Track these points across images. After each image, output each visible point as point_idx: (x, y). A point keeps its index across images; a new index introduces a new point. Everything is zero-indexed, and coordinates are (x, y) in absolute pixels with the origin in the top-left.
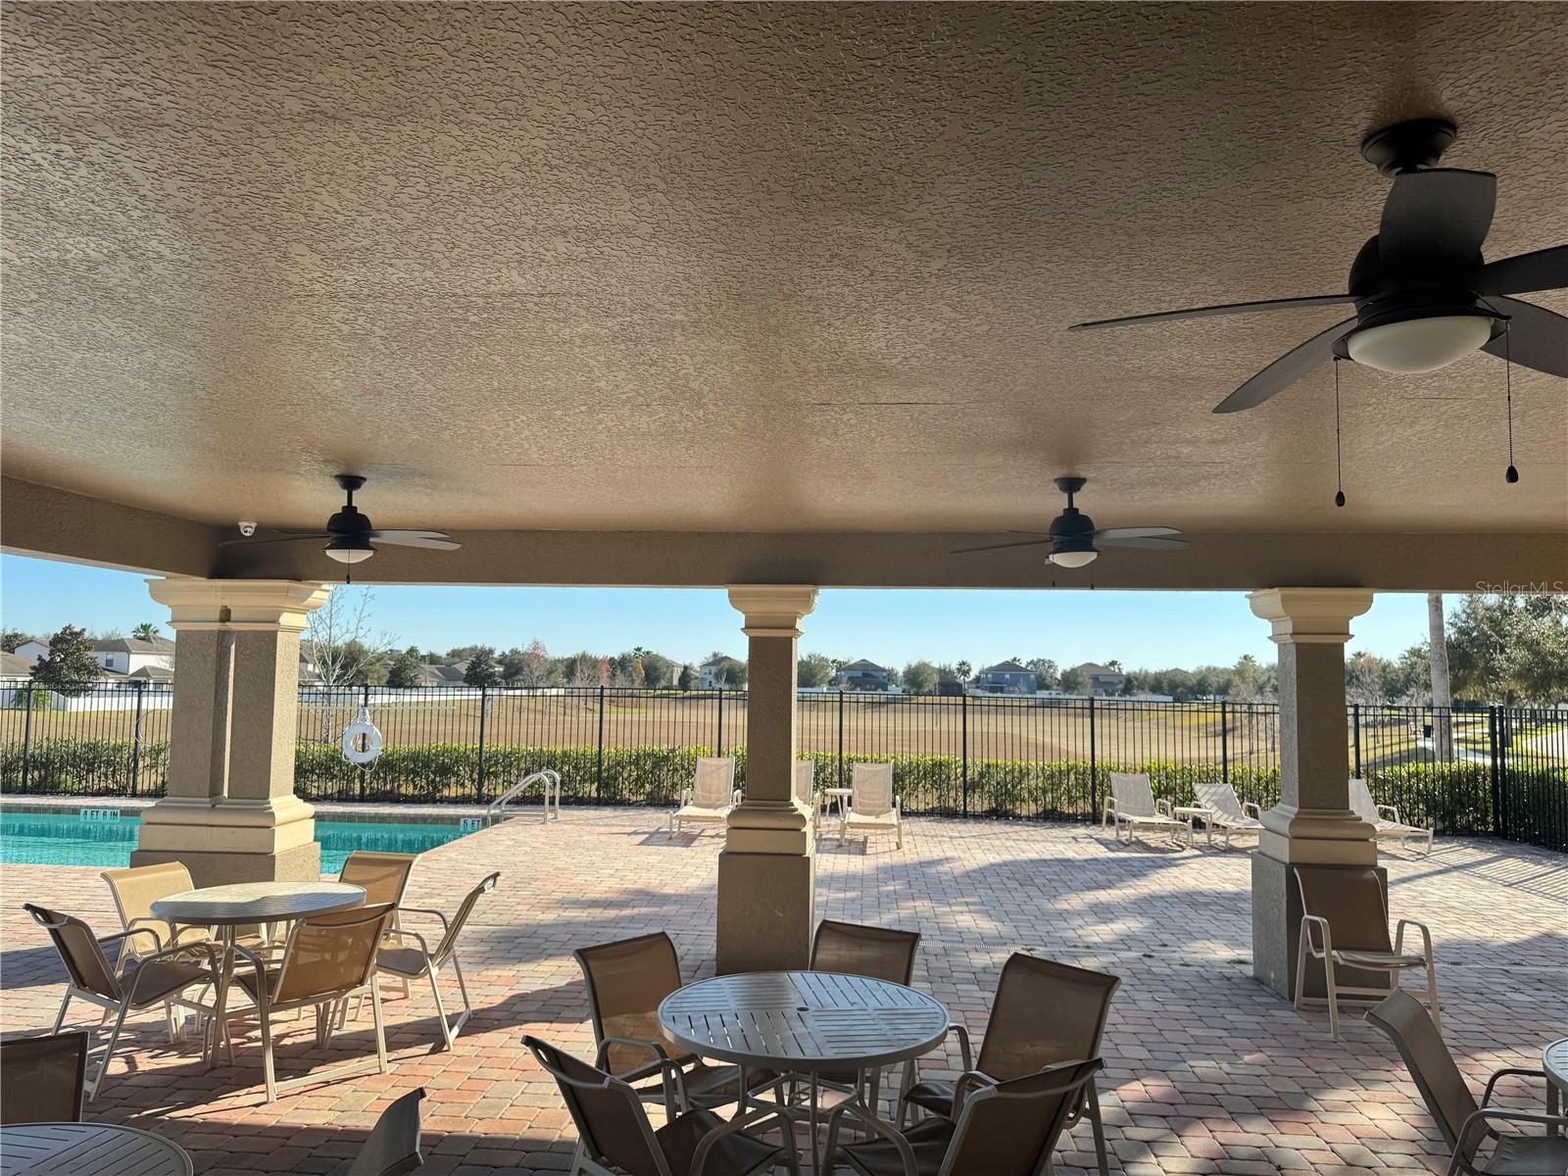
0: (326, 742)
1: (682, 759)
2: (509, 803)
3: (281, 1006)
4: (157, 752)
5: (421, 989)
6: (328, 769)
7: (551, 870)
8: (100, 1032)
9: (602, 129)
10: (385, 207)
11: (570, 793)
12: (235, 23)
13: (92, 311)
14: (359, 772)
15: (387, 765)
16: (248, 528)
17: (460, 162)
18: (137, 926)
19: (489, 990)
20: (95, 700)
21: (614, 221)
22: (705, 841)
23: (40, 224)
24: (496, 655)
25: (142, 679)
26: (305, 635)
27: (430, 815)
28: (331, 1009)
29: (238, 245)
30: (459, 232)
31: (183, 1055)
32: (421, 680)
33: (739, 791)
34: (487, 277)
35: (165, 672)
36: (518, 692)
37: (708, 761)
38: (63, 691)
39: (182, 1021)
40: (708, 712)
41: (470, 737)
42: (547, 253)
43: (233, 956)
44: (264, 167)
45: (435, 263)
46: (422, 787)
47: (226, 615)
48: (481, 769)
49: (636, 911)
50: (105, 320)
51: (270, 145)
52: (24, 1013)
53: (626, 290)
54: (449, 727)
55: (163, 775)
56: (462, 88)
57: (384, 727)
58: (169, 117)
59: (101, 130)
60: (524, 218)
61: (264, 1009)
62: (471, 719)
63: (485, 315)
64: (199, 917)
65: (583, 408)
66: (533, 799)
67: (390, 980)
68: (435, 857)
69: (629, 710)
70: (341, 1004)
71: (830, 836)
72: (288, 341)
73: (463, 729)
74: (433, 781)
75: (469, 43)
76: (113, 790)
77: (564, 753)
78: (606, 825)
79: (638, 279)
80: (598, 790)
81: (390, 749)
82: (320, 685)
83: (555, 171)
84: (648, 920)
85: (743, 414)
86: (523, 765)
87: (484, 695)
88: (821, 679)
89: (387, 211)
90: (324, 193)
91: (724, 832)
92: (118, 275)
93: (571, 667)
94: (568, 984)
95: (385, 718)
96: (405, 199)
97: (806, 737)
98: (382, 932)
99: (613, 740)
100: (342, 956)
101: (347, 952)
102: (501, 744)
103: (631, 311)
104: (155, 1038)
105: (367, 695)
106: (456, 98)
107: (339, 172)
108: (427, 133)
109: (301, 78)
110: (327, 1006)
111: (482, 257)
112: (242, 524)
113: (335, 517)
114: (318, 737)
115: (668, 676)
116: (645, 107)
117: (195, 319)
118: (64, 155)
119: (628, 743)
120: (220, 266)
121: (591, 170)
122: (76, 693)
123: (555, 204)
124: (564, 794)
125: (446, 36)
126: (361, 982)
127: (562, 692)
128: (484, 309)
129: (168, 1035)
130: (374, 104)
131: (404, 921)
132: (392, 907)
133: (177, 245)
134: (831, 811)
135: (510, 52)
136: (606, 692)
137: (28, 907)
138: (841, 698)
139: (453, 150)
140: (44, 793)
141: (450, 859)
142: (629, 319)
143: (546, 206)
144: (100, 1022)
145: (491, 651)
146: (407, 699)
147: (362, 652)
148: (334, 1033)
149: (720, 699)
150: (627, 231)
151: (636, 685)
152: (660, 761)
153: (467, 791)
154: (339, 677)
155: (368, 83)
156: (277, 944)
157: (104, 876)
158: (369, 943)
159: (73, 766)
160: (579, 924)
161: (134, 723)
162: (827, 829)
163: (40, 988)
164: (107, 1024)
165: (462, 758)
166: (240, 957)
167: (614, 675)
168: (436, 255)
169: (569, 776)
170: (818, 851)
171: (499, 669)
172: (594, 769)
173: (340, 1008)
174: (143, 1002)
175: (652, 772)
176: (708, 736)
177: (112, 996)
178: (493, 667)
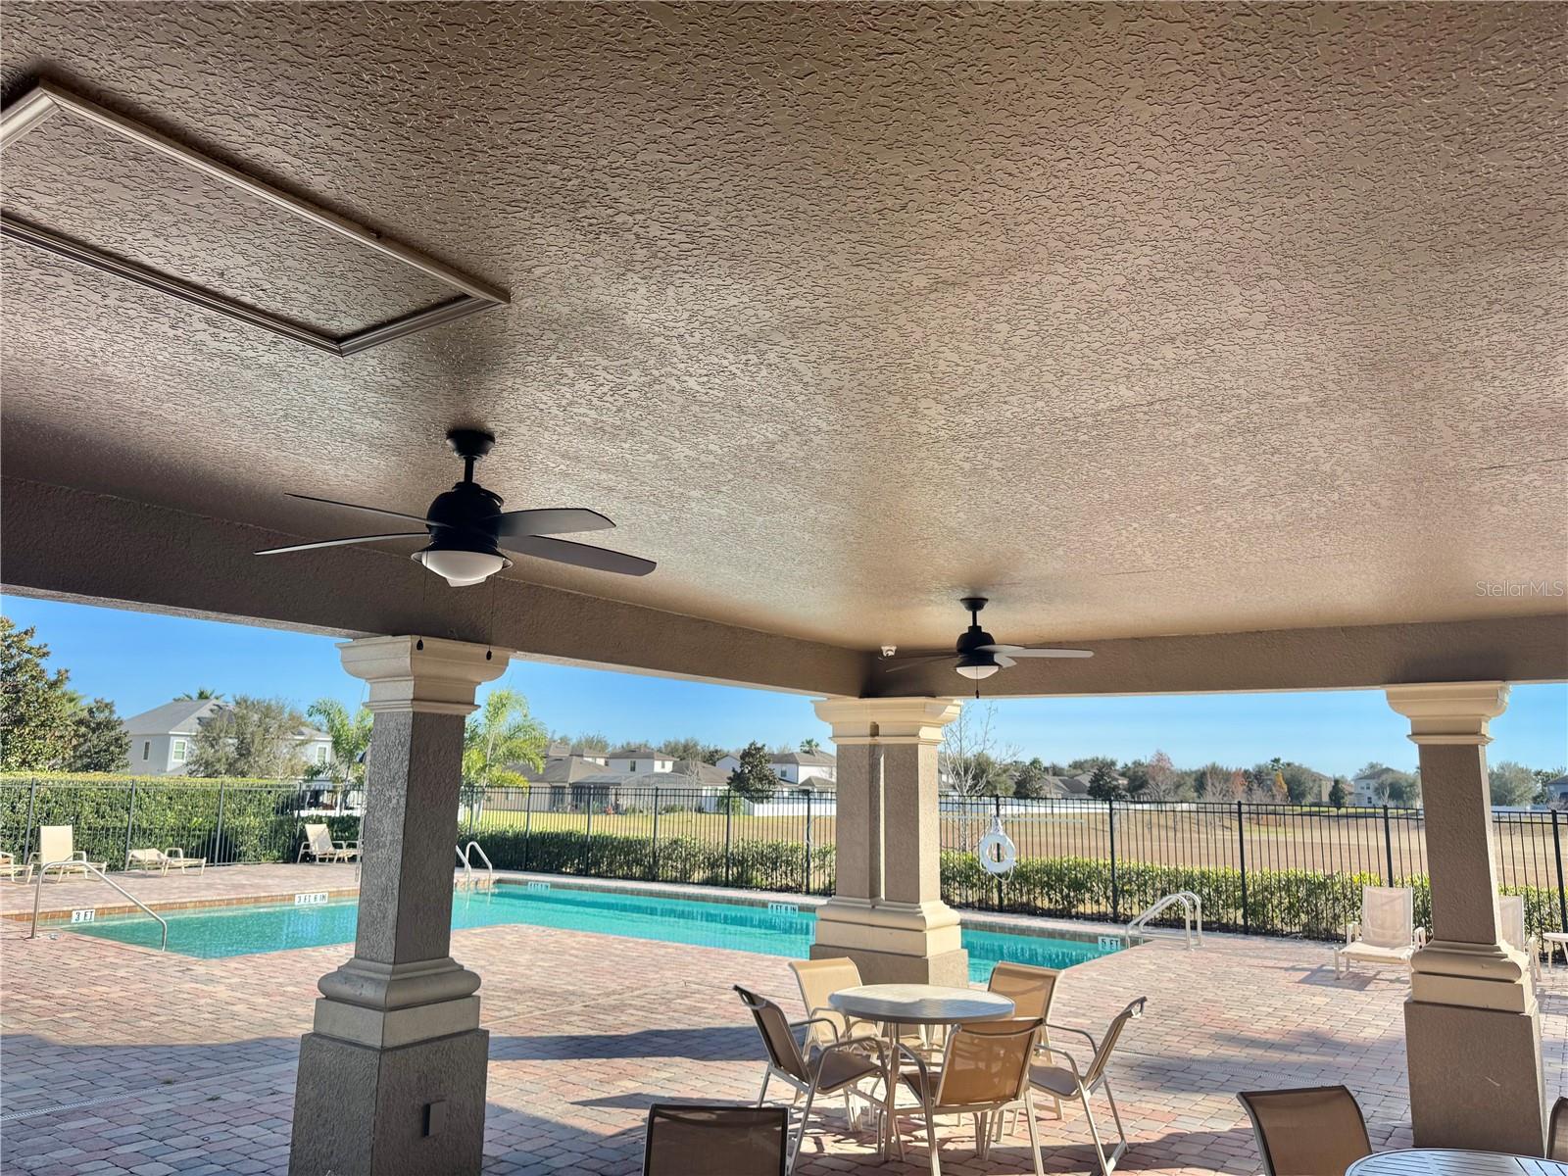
0: (964, 850)
1: (1343, 887)
2: (1147, 924)
3: (942, 1109)
4: (824, 854)
5: (1073, 1112)
6: (968, 877)
7: (1200, 1001)
8: (793, 1111)
9: (1206, 233)
10: (999, 351)
11: (1214, 919)
12: (873, 225)
13: (770, 482)
14: (996, 881)
15: (1022, 876)
16: (889, 650)
17: (1067, 296)
18: (818, 1016)
19: (1145, 1124)
20: (776, 806)
21: (1224, 317)
22: (1383, 985)
23: (734, 419)
24: (1119, 766)
25: (810, 788)
26: (940, 748)
27: (1068, 932)
28: (989, 1120)
29: (877, 409)
30: (1067, 361)
31: (861, 1144)
32: (1046, 792)
33: (1421, 929)
34: (1095, 396)
35: (825, 782)
36: (1146, 807)
37: (1377, 890)
38: (751, 799)
39: (858, 1112)
40: (1372, 834)
41: (1101, 852)
42: (1155, 363)
43: (900, 1054)
44: (897, 340)
45: (1047, 393)
46: (1057, 901)
47: (875, 731)
48: (1115, 886)
49: (1304, 1057)
50: (780, 488)
51: (902, 320)
52: (734, 1084)
53: (1241, 382)
54: (1079, 841)
55: (829, 875)
56: (1068, 229)
57: (1016, 839)
58: (825, 315)
59: (776, 337)
60: (1131, 334)
61: (929, 1110)
62: (1100, 834)
63: (1095, 433)
64: (867, 1012)
65: (1199, 508)
66: (1172, 922)
67: (1042, 1098)
68: (1076, 975)
69: (1272, 829)
70: (997, 1116)
71: (1556, 993)
72: (918, 484)
73: (1093, 844)
74: (1068, 895)
75: (1071, 187)
76: (791, 888)
77: (1203, 874)
78: (1257, 957)
79: (1253, 369)
80: (1244, 917)
81: (1023, 861)
82: (955, 795)
83: (1161, 283)
84: (1322, 1069)
85: (1388, 492)
86: (1158, 885)
87: (1111, 809)
88: (1521, 795)
89: (1001, 355)
90: (947, 350)
91: (1407, 976)
92: (787, 451)
93: (1201, 781)
94: (1232, 1131)
95: (1016, 829)
96: (1017, 340)
97: (1509, 867)
98: (1033, 1047)
99: (1257, 862)
100: (995, 1068)
101: (1000, 1064)
102: (1134, 862)
103: (1248, 402)
104: (837, 1124)
105: (998, 805)
106: (1061, 239)
107: (958, 330)
108: (1037, 277)
109: (926, 257)
110: (984, 1116)
111: (1091, 379)
112: (884, 648)
113: (963, 637)
114: (956, 846)
115: (1315, 790)
116: (1251, 201)
117: (845, 476)
118: (751, 363)
119: (1274, 865)
120: (864, 429)
121: (1196, 274)
122: (760, 800)
123: (1161, 314)
124: (1206, 919)
125: (1050, 186)
126: (1016, 1096)
127: (1194, 807)
128: (1094, 427)
129: (847, 1122)
130: (989, 264)
131: (1050, 1037)
132: (1041, 1022)
133: (831, 418)
134: (1555, 961)
135: (1109, 185)
136: (1245, 808)
137: (737, 988)
138: (1554, 819)
139: (1060, 287)
140: (741, 887)
141: (1092, 979)
142: (1246, 411)
143: (1153, 318)
144: (792, 1102)
145: (1113, 763)
146: (1036, 810)
147: (989, 763)
148: (993, 1145)
149: (1386, 818)
150: (1239, 325)
151: (1278, 801)
152: (1317, 888)
153: (1102, 909)
154: (972, 788)
155: (982, 246)
156: (935, 1047)
157: (790, 965)
158: (1021, 1056)
159: (761, 864)
160: (1237, 1064)
161: (806, 827)
162: (1551, 983)
163: (745, 1063)
164: (798, 1104)
165: (1094, 874)
166: (904, 1056)
167: (1250, 790)
168: (1046, 385)
169: (1210, 900)
170: (1541, 1010)
171: (1123, 782)
172: (1239, 894)
173: (996, 1120)
174: (827, 1088)
175: (1306, 900)
176: (1374, 863)
177: (802, 1079)
178: (1117, 780)
